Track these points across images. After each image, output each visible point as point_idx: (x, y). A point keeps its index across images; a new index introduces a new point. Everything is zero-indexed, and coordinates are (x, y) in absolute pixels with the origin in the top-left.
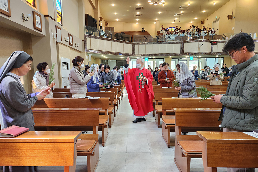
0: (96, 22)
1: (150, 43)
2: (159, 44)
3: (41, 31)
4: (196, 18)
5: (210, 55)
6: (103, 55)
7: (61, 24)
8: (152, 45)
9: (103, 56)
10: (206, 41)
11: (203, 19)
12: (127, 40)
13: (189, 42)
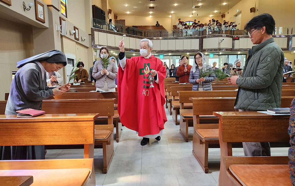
0: (104, 14)
1: (165, 38)
2: (175, 39)
3: (44, 22)
4: (216, 11)
5: (232, 51)
6: (113, 51)
7: (65, 15)
8: (167, 40)
9: (113, 53)
10: (227, 36)
11: (224, 12)
12: (139, 35)
13: (209, 37)
